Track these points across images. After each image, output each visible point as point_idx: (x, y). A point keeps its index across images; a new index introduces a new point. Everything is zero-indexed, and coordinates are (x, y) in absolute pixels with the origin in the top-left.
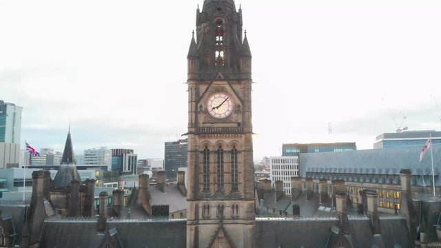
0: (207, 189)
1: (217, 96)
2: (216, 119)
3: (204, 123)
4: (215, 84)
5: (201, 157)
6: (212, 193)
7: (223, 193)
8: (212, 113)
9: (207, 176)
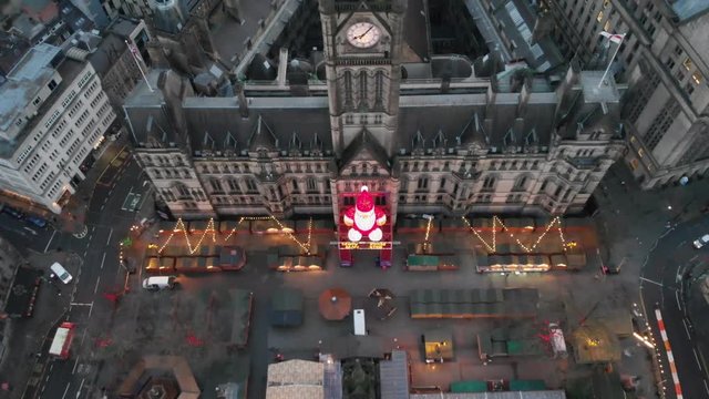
0: (349, 101)
1: (359, 25)
2: (360, 49)
3: (345, 53)
4: (356, 15)
5: (342, 81)
6: (356, 106)
7: (366, 105)
8: (354, 43)
9: (349, 91)
